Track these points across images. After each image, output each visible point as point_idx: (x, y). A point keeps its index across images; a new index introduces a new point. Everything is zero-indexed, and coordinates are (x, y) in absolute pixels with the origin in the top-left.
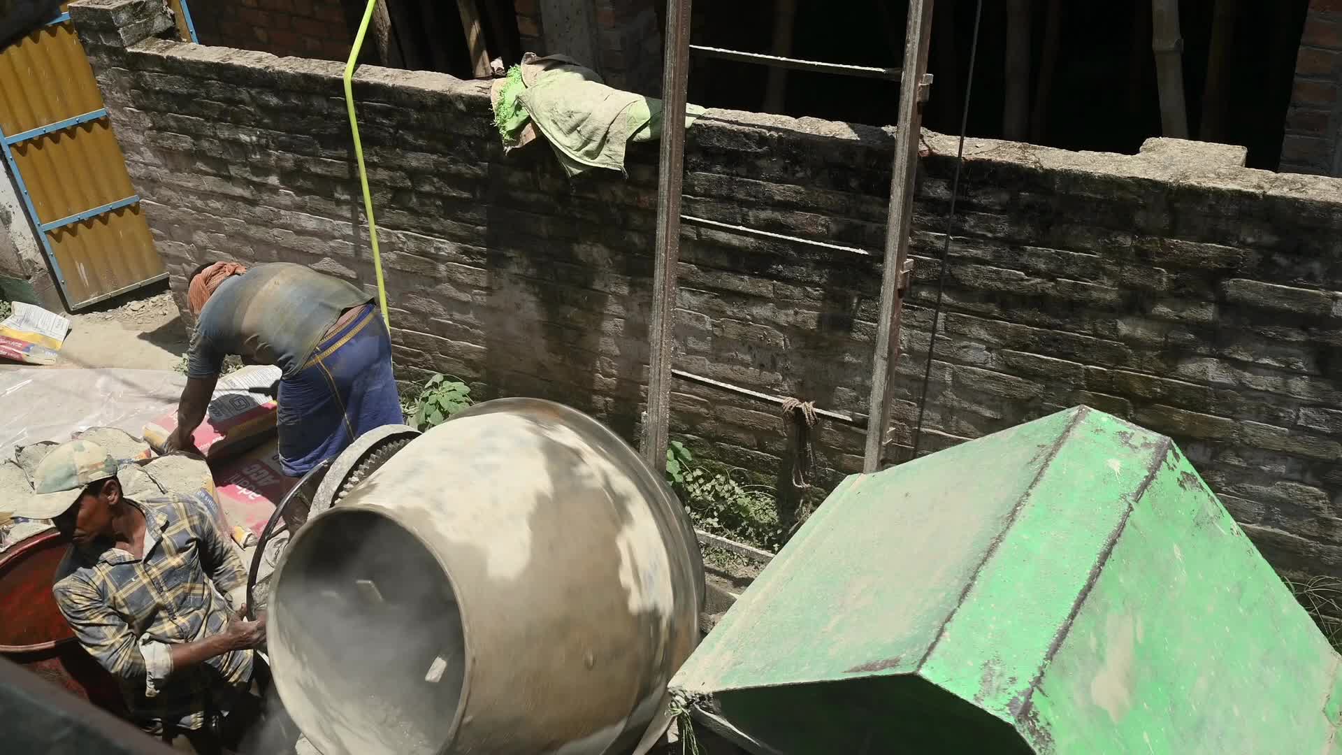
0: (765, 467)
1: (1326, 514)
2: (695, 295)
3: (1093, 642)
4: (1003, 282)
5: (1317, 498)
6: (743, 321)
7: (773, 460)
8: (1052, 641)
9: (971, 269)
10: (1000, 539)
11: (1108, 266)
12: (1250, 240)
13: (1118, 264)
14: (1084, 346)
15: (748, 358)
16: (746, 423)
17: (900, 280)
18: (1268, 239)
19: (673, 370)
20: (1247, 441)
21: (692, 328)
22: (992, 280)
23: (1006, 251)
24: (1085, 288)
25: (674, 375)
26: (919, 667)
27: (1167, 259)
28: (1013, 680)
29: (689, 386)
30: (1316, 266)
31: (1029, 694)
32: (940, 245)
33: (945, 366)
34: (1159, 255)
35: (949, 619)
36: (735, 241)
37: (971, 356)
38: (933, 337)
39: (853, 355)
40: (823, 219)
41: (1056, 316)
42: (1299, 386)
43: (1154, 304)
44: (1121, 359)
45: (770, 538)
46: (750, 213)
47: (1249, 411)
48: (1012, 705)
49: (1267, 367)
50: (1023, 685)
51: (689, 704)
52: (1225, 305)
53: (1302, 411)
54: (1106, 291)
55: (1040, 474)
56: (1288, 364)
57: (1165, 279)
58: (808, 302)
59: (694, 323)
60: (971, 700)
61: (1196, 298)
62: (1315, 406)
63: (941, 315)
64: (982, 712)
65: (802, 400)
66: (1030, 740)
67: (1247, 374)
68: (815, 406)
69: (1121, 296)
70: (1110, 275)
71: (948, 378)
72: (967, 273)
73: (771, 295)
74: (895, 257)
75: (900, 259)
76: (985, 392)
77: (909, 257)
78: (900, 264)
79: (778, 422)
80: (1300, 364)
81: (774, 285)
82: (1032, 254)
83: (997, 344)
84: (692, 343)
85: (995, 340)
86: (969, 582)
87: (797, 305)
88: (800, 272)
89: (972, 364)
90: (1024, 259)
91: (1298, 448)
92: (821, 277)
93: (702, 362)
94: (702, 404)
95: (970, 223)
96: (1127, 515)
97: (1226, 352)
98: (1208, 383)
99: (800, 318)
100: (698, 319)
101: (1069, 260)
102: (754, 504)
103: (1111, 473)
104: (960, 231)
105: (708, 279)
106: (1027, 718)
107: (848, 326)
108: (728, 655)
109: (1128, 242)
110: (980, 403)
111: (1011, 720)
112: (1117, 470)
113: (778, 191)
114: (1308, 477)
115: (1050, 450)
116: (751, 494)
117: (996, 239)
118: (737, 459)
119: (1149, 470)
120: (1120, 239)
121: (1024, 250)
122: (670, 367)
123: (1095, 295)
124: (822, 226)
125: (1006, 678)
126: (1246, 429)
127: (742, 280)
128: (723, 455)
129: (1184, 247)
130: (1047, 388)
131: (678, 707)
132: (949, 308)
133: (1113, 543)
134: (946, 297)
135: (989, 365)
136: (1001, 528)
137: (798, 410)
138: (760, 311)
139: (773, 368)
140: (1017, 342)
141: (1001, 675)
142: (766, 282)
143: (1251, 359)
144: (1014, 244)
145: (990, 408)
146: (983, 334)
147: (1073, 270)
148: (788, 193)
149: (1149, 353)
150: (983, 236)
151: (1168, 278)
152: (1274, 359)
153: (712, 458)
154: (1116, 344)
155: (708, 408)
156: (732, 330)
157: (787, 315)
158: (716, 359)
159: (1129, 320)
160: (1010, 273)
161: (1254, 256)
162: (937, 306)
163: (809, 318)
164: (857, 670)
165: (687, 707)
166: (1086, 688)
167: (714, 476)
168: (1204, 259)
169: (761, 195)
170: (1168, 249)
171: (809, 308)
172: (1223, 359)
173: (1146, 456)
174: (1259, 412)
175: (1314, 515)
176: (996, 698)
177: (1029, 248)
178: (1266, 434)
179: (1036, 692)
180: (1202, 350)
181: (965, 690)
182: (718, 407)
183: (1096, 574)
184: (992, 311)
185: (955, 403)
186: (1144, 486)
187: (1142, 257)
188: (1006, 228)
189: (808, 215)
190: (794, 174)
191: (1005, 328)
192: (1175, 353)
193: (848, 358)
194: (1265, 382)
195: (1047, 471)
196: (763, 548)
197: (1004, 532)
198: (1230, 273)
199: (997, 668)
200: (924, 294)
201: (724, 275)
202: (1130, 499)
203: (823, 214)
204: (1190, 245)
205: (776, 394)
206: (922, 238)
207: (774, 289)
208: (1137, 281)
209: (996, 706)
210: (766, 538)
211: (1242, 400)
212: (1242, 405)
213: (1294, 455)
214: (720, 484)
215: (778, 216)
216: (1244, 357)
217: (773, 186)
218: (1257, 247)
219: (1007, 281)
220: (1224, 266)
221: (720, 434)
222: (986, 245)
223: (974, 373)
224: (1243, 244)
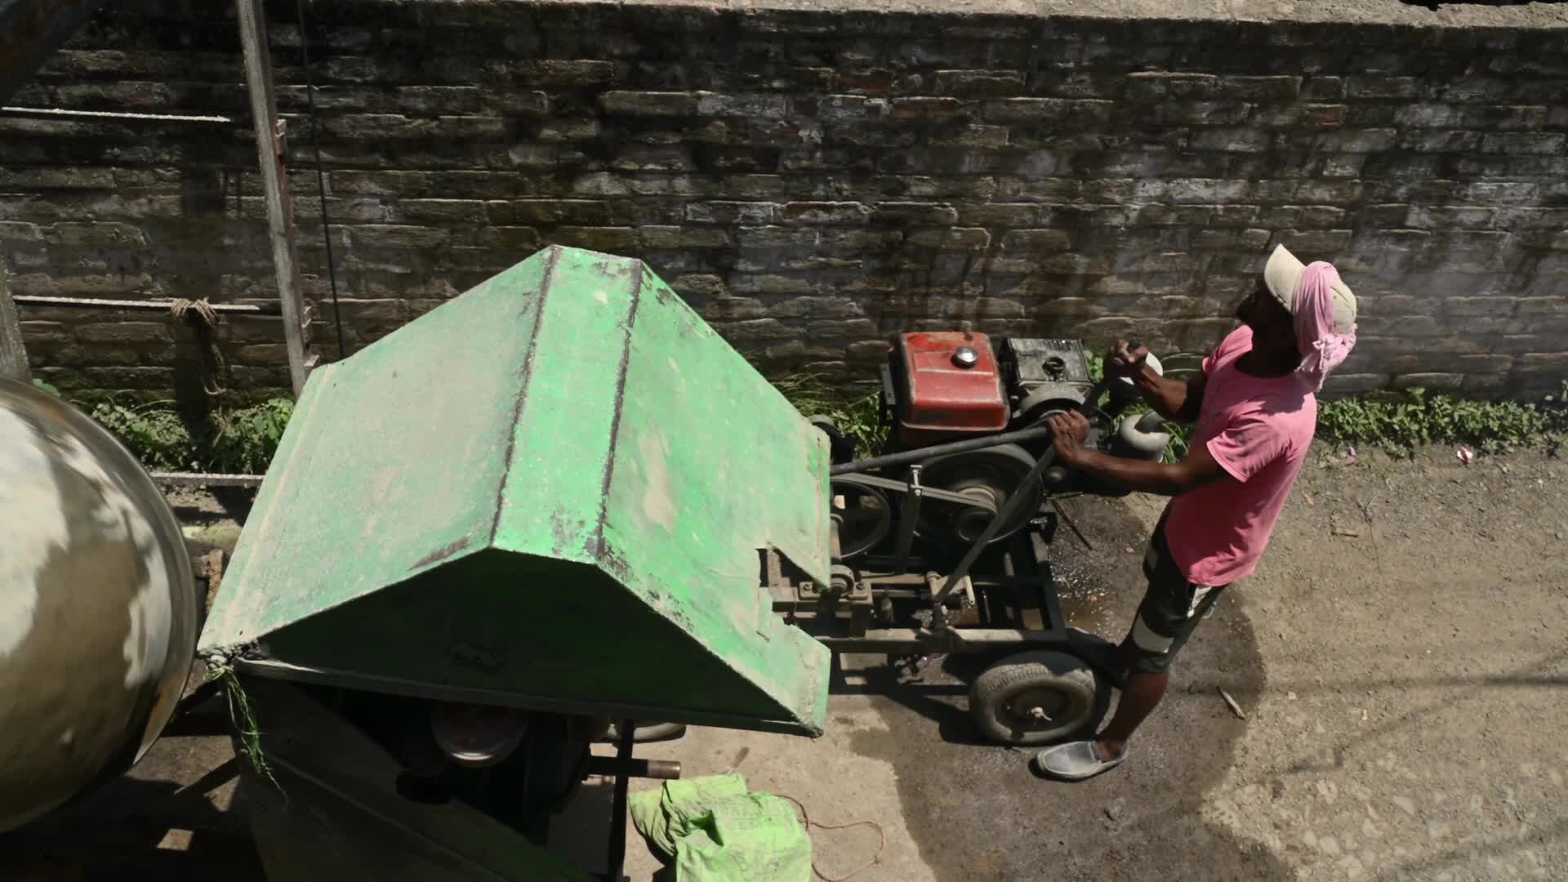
0: (156, 382)
1: (724, 296)
2: (10, 201)
3: (634, 466)
4: (384, 129)
5: (713, 283)
6: (84, 222)
7: (164, 372)
8: (603, 476)
9: (346, 120)
10: (522, 394)
11: (488, 97)
12: (616, 52)
13: (496, 93)
14: (480, 181)
15: (102, 264)
16: (119, 338)
17: (277, 145)
18: (633, 49)
19: (15, 297)
20: (647, 245)
21: (19, 241)
22: (374, 128)
23: (380, 96)
24: (470, 123)
25: (18, 302)
26: (492, 539)
27: (545, 80)
28: (582, 523)
29: (31, 311)
30: (679, 70)
31: (599, 531)
32: (305, 98)
33: (340, 229)
34: (536, 77)
35: (503, 485)
36: (48, 128)
37: (366, 213)
38: (323, 201)
39: (232, 236)
40: (157, 86)
41: (446, 156)
42: (682, 184)
43: (540, 130)
44: (518, 189)
45: (184, 457)
46: (59, 91)
47: (644, 217)
48: (588, 546)
49: (652, 172)
50: (592, 525)
51: (230, 659)
52: (606, 118)
53: (689, 207)
54: (491, 122)
55: (538, 320)
56: (670, 166)
57: (546, 102)
58: (162, 186)
59: (17, 235)
60: (551, 555)
61: (579, 117)
62: (698, 200)
63: (325, 174)
64: (565, 562)
65: (193, 300)
66: (611, 572)
67: (637, 183)
68: (210, 302)
69: (506, 125)
70: (492, 105)
71: (346, 241)
72: (342, 125)
73: (113, 185)
74: (267, 121)
75: (272, 122)
76: (389, 248)
77: (281, 117)
78: (273, 128)
79: (157, 329)
80: (680, 164)
81: (114, 173)
82: (408, 95)
83: (391, 196)
84: (21, 260)
85: (387, 192)
86: (509, 443)
87: (150, 192)
88: (143, 153)
89: (369, 221)
90: (401, 101)
91: (691, 242)
92: (171, 154)
93: (42, 280)
94: (55, 328)
95: (333, 70)
96: (627, 342)
97: (615, 164)
98: (603, 197)
99: (156, 206)
100: (22, 229)
101: (449, 96)
102: (154, 426)
103: (600, 306)
104: (327, 81)
105: (24, 179)
106: (605, 554)
107: (220, 205)
108: (258, 594)
109: (503, 69)
110: (387, 262)
111: (591, 561)
112: (605, 301)
113: (89, 59)
114: (704, 267)
115: (538, 296)
116: (146, 416)
117: (366, 83)
118: (119, 381)
119: (633, 294)
120: (496, 67)
121: (399, 91)
122: (9, 293)
123: (481, 127)
124: (159, 94)
125: (575, 523)
126: (646, 235)
127: (69, 173)
128: (98, 380)
129: (558, 66)
130: (452, 232)
131: (218, 667)
132: (330, 166)
133: (624, 371)
134: (324, 155)
135: (388, 219)
136: (520, 384)
137: (192, 312)
138: (100, 206)
139: (137, 269)
140: (413, 190)
141: (569, 522)
142: (104, 171)
143: (637, 167)
144: (387, 86)
145: (397, 264)
146: (375, 188)
147: (452, 105)
148: (105, 61)
149: (544, 178)
150: (352, 82)
151: (549, 100)
152: (656, 163)
153: (86, 387)
154: (511, 174)
155: (65, 332)
156: (72, 235)
157: (139, 205)
158: (59, 272)
159: (519, 148)
160: (389, 118)
161: (624, 68)
162: (318, 165)
163: (169, 203)
164: (423, 563)
165: (228, 663)
166: (640, 510)
167: (95, 407)
168: (580, 75)
169: (68, 67)
170: (544, 72)
171: (166, 192)
172: (612, 171)
173: (625, 281)
174: (653, 215)
175: (714, 299)
176: (572, 545)
177: (403, 88)
178: (662, 235)
179: (606, 530)
180: (593, 166)
181: (542, 546)
182: (78, 328)
183: (619, 404)
184: (379, 162)
185: (360, 266)
186: (633, 310)
187: (520, 83)
188: (375, 70)
189: (137, 84)
190: (106, 35)
191: (397, 176)
192: (568, 174)
193: (227, 241)
194: (654, 187)
195: (544, 318)
196: (181, 469)
197: (525, 387)
198: (605, 87)
199: (564, 517)
200: (299, 155)
201: (45, 172)
202: (625, 325)
203: (157, 81)
204: (563, 64)
205: (148, 298)
206: (283, 93)
207: (114, 178)
208: (520, 107)
209: (576, 552)
210: (180, 458)
211: (635, 207)
212: (637, 211)
213: (689, 249)
214: (105, 414)
215: (97, 89)
216: (631, 166)
217: (81, 55)
218: (623, 58)
219: (389, 127)
220: (598, 81)
221: (89, 356)
222: (356, 90)
223: (373, 230)
224: (611, 57)
